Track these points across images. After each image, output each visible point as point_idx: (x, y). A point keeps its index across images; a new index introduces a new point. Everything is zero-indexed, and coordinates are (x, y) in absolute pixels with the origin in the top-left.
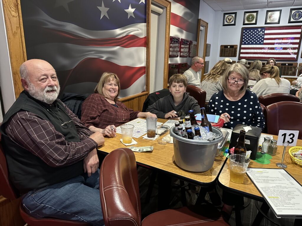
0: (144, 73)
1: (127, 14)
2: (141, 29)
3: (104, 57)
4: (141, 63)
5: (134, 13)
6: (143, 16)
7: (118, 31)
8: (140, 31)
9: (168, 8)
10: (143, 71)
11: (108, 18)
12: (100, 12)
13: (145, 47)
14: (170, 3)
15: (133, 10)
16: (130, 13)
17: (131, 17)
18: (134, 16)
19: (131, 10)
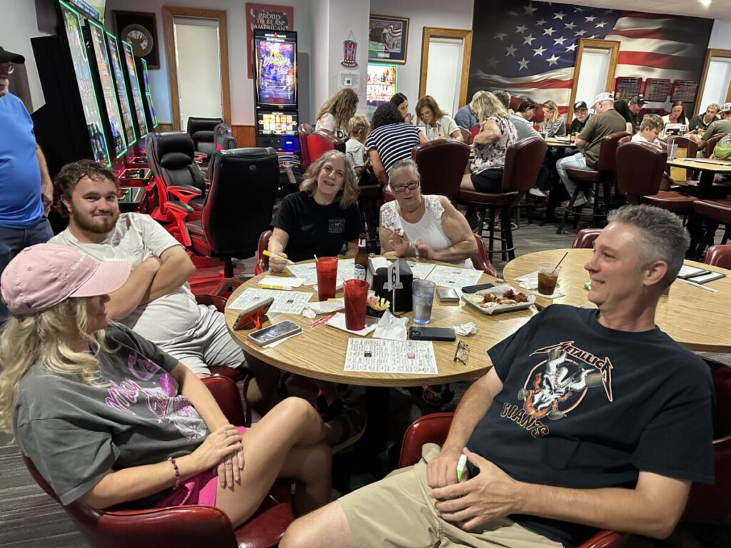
0: (566, 112)
1: (549, 62)
3: (519, 96)
4: (563, 102)
5: (557, 61)
6: (571, 62)
7: (536, 77)
9: (616, 48)
10: (564, 110)
11: (528, 68)
12: (520, 65)
13: (570, 88)
14: (619, 42)
15: (557, 58)
16: (552, 61)
17: (553, 64)
18: (556, 63)
19: (554, 59)
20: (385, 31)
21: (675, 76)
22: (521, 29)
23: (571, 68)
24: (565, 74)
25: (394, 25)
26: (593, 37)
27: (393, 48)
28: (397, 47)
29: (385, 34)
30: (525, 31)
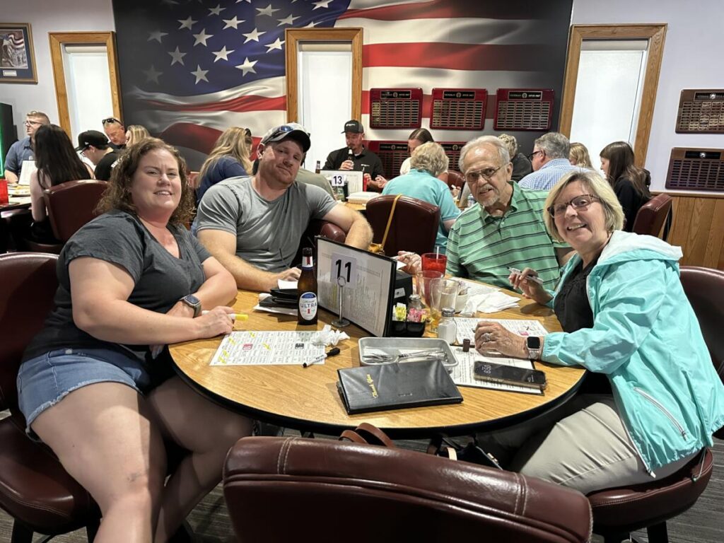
1: (241, 71)
2: (273, 86)
3: (202, 123)
5: (254, 67)
7: (224, 94)
8: (270, 89)
9: (356, 40)
11: (207, 80)
12: (195, 78)
13: (284, 109)
14: (360, 30)
15: (253, 63)
16: (247, 68)
17: (249, 72)
18: (254, 72)
19: (248, 65)
20: (6, 42)
21: (494, 82)
22: (186, 23)
23: (281, 78)
24: (273, 87)
25: (14, 35)
26: (312, 25)
27: (19, 64)
28: (24, 62)
29: (6, 47)
30: (193, 25)
